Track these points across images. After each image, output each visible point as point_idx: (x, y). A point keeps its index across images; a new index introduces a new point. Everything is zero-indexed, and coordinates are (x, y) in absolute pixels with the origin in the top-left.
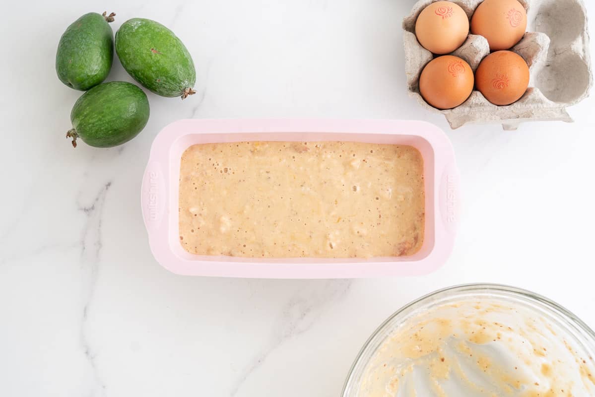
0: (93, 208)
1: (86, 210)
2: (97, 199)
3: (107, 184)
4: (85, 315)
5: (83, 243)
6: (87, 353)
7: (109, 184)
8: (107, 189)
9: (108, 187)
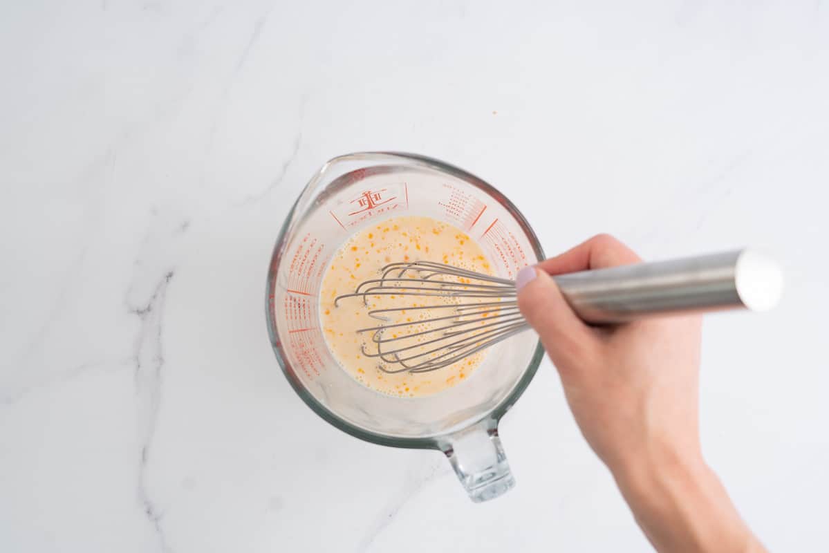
0: (149, 309)
1: (139, 312)
2: (154, 297)
3: (167, 274)
4: (144, 459)
5: (137, 358)
6: (149, 512)
7: (170, 275)
8: (167, 281)
9: (169, 278)
